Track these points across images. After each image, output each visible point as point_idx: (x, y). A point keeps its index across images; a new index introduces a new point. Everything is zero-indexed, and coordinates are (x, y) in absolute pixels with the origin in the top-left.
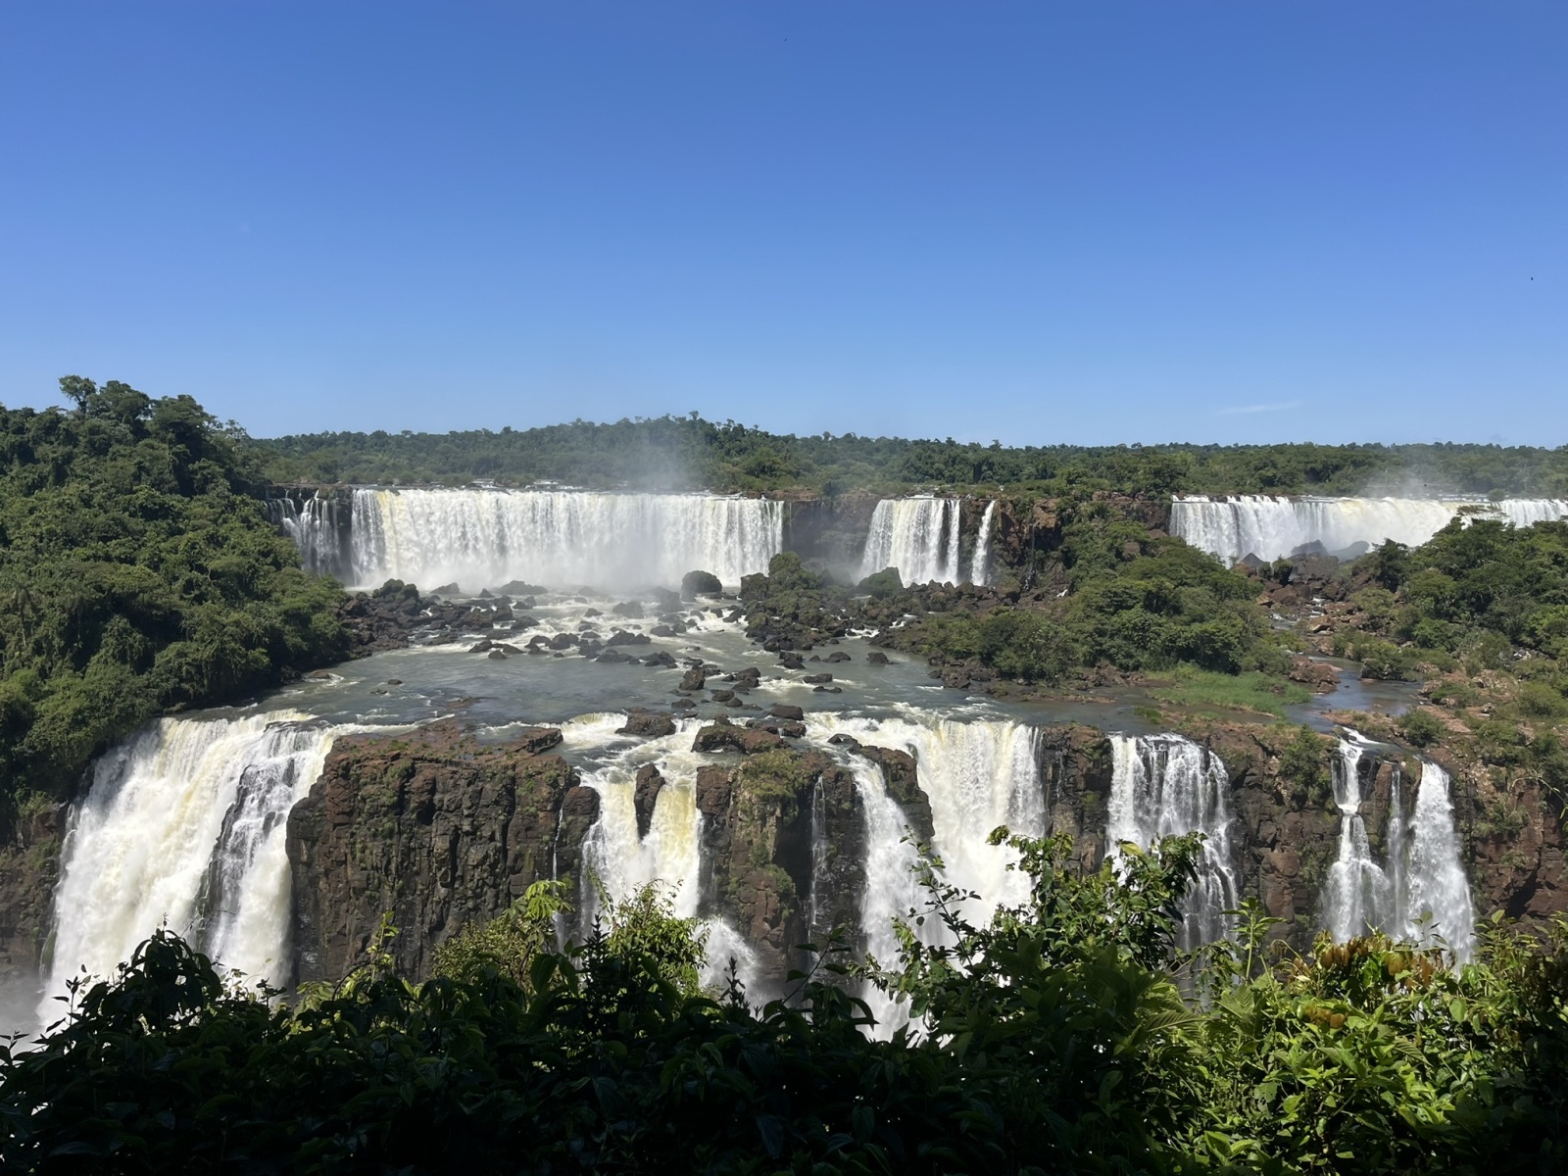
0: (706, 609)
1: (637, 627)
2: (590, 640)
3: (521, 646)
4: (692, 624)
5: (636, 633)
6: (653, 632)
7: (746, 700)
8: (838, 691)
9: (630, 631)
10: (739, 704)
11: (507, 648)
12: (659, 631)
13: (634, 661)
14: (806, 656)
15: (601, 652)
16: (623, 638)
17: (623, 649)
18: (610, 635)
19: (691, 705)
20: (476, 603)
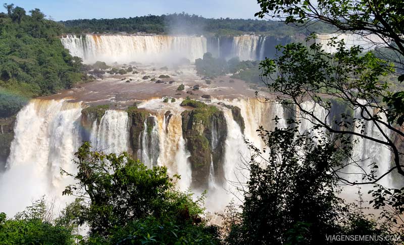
4: (182, 72)
13: (165, 83)
16: (162, 77)
18: (159, 76)
19: (180, 95)
20: (122, 67)
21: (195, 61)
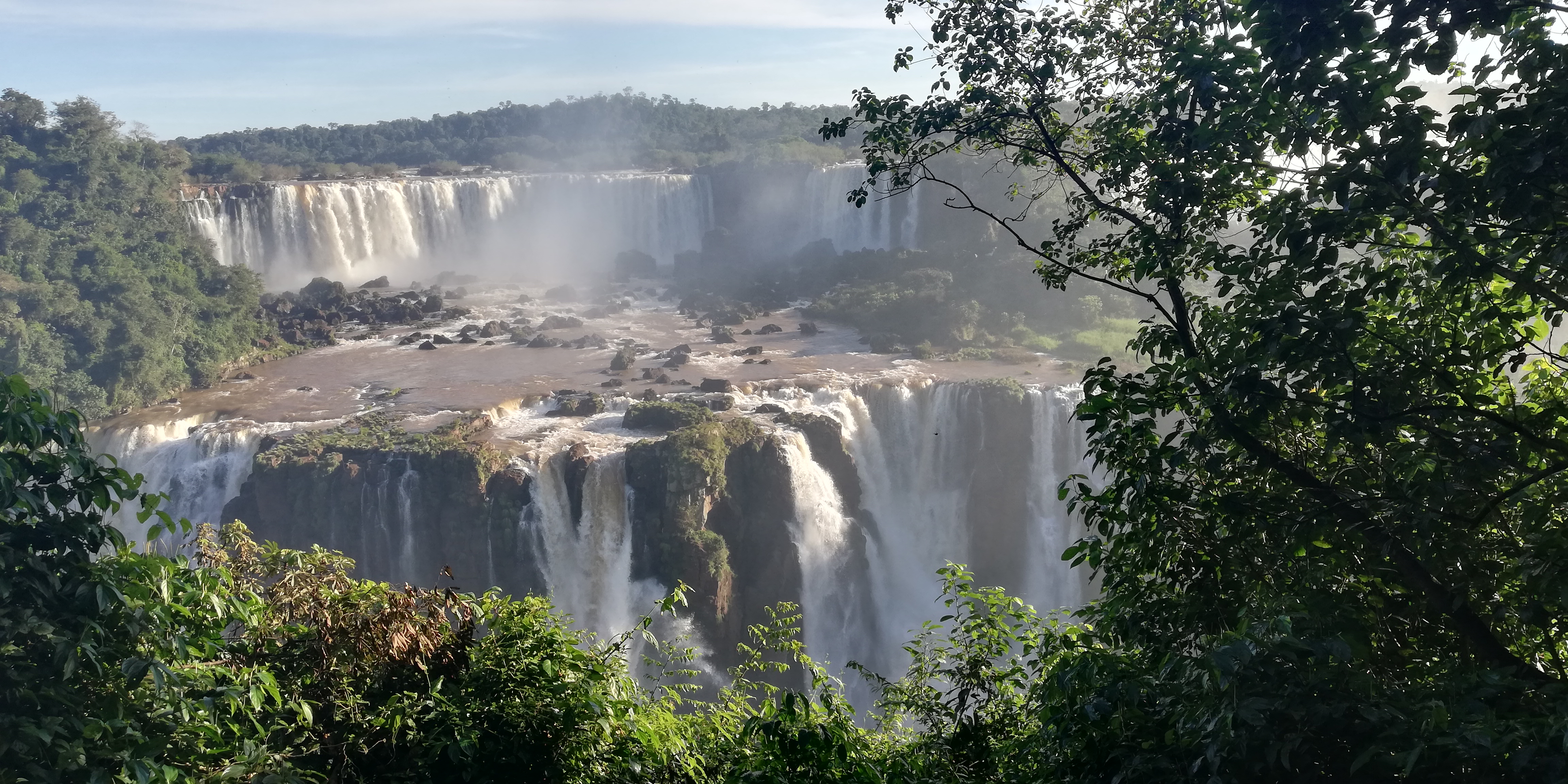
0: (639, 290)
2: (521, 326)
3: (451, 336)
4: (625, 304)
5: (567, 316)
8: (767, 362)
10: (669, 382)
11: (437, 338)
12: (590, 313)
15: (531, 338)
17: (553, 333)
18: (541, 320)
19: (619, 384)
20: (406, 295)
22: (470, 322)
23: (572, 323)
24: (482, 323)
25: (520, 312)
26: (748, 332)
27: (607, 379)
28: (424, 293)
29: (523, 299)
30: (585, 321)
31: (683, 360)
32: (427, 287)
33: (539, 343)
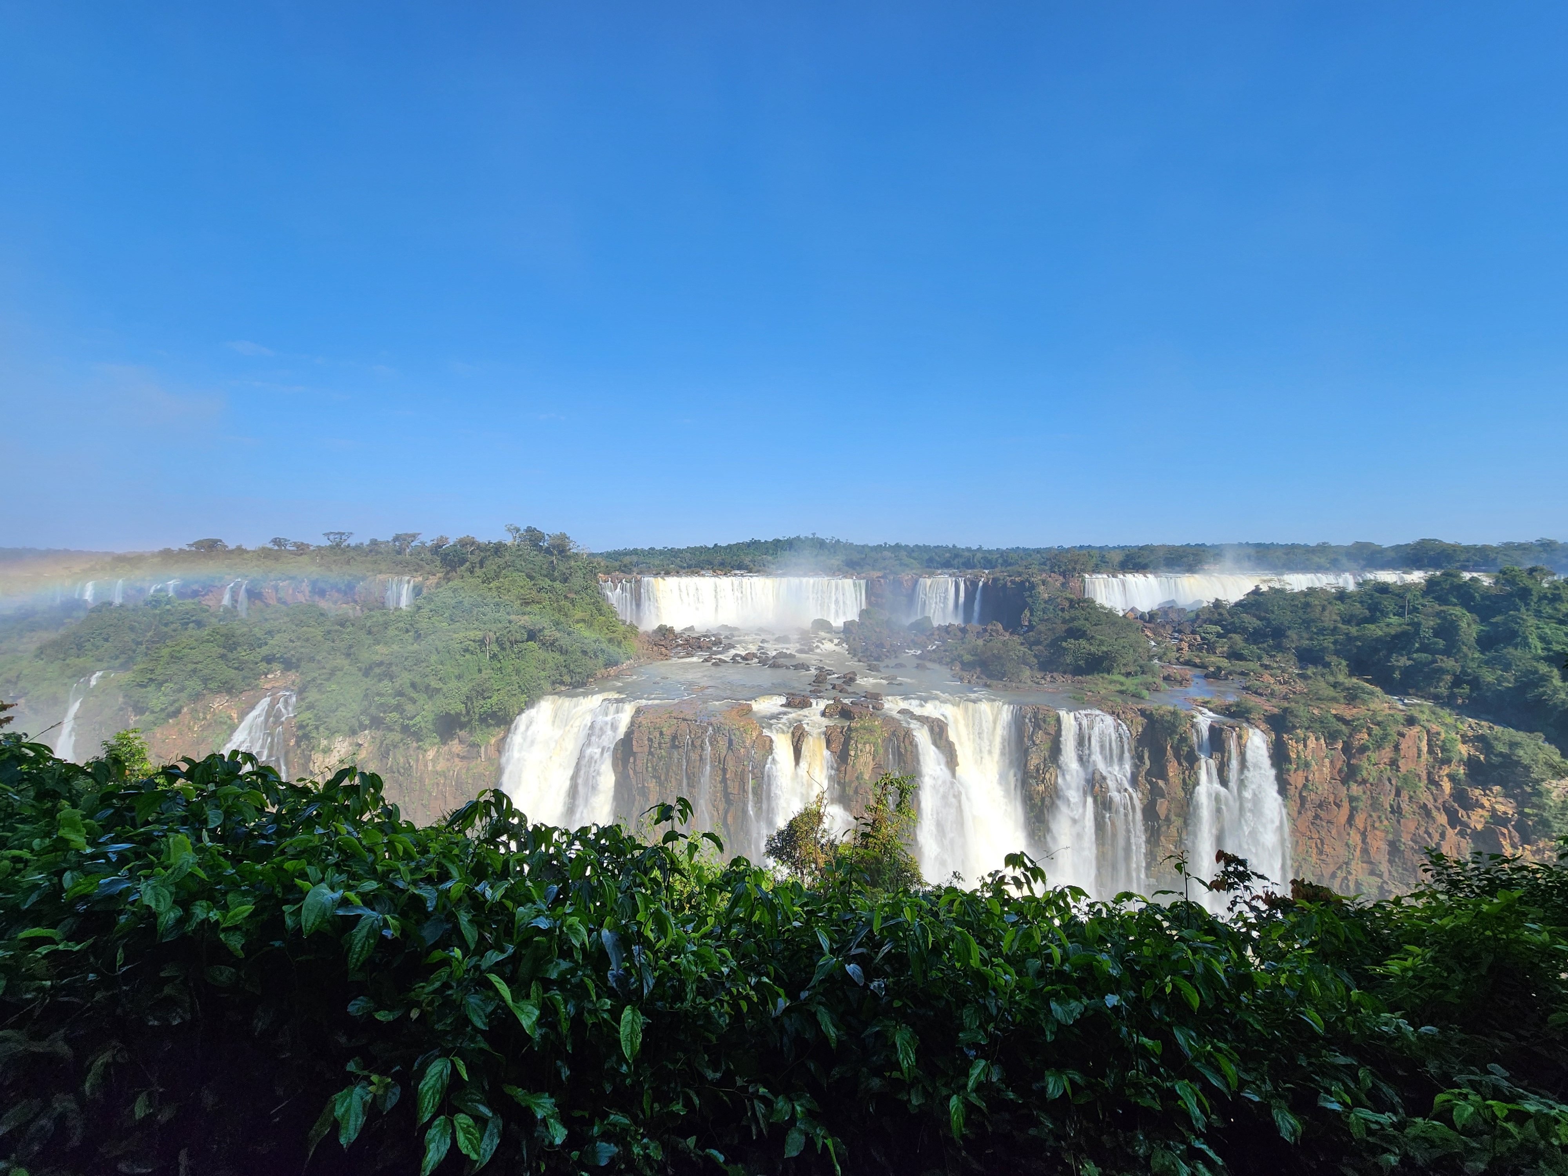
0: (824, 639)
1: (787, 649)
2: (764, 656)
3: (727, 659)
4: (817, 647)
5: (788, 652)
6: (798, 651)
7: (850, 689)
8: (900, 684)
9: (785, 651)
10: (847, 692)
11: (720, 659)
12: (801, 651)
13: (788, 668)
14: (882, 664)
15: (770, 662)
16: (782, 655)
17: (781, 661)
18: (774, 653)
19: (820, 692)
20: (704, 636)
21: (842, 625)
22: (738, 652)
23: (791, 656)
24: (743, 653)
25: (762, 648)
26: (887, 666)
27: (813, 688)
28: (714, 635)
29: (763, 641)
30: (798, 655)
31: (852, 680)
32: (715, 632)
33: (775, 666)
